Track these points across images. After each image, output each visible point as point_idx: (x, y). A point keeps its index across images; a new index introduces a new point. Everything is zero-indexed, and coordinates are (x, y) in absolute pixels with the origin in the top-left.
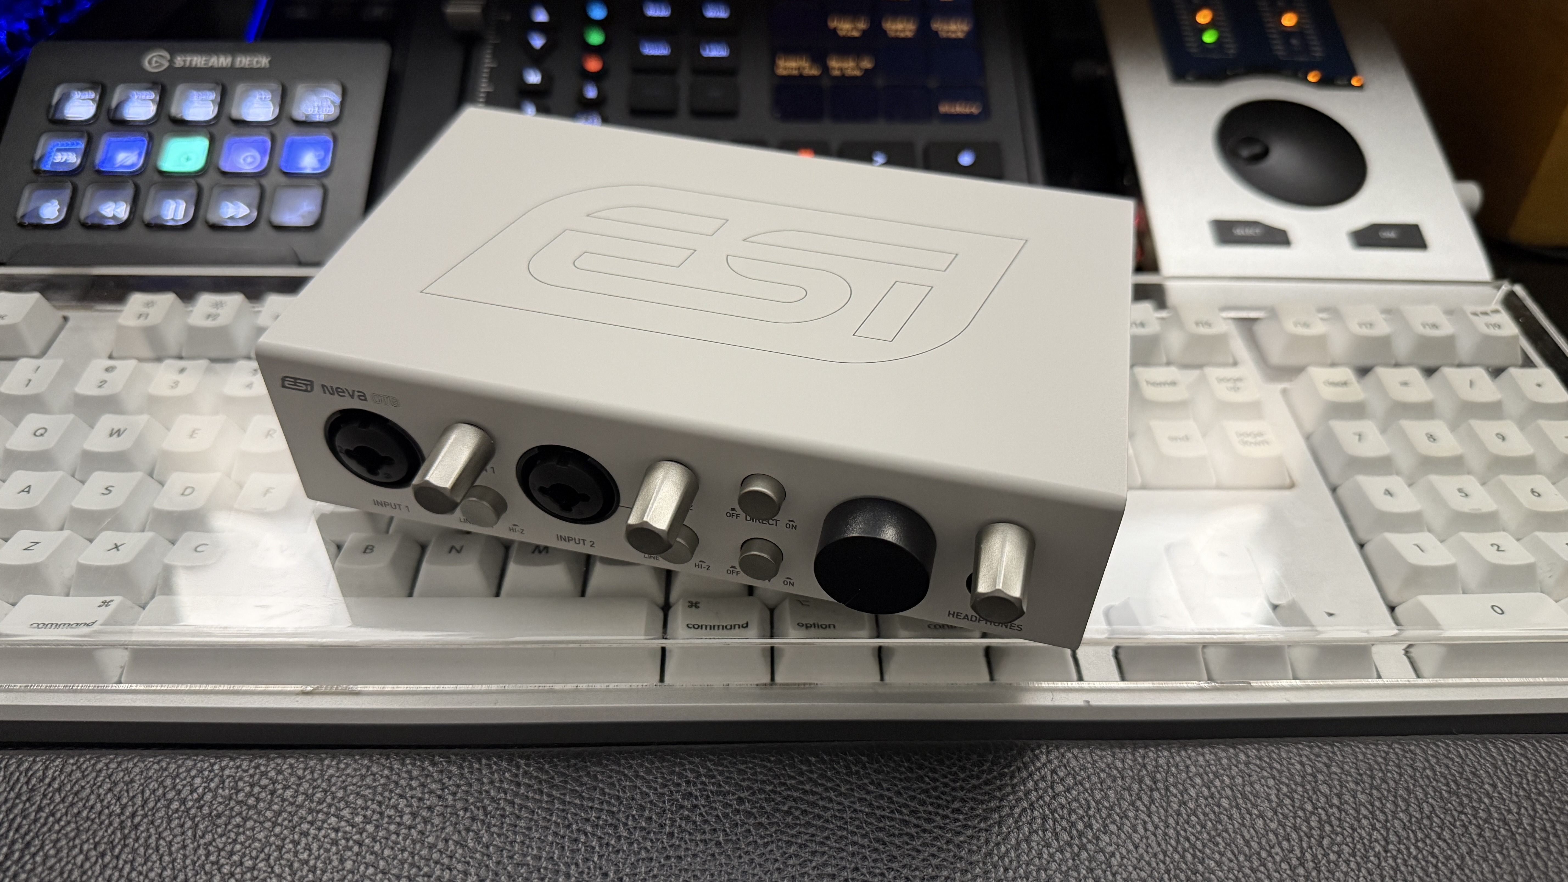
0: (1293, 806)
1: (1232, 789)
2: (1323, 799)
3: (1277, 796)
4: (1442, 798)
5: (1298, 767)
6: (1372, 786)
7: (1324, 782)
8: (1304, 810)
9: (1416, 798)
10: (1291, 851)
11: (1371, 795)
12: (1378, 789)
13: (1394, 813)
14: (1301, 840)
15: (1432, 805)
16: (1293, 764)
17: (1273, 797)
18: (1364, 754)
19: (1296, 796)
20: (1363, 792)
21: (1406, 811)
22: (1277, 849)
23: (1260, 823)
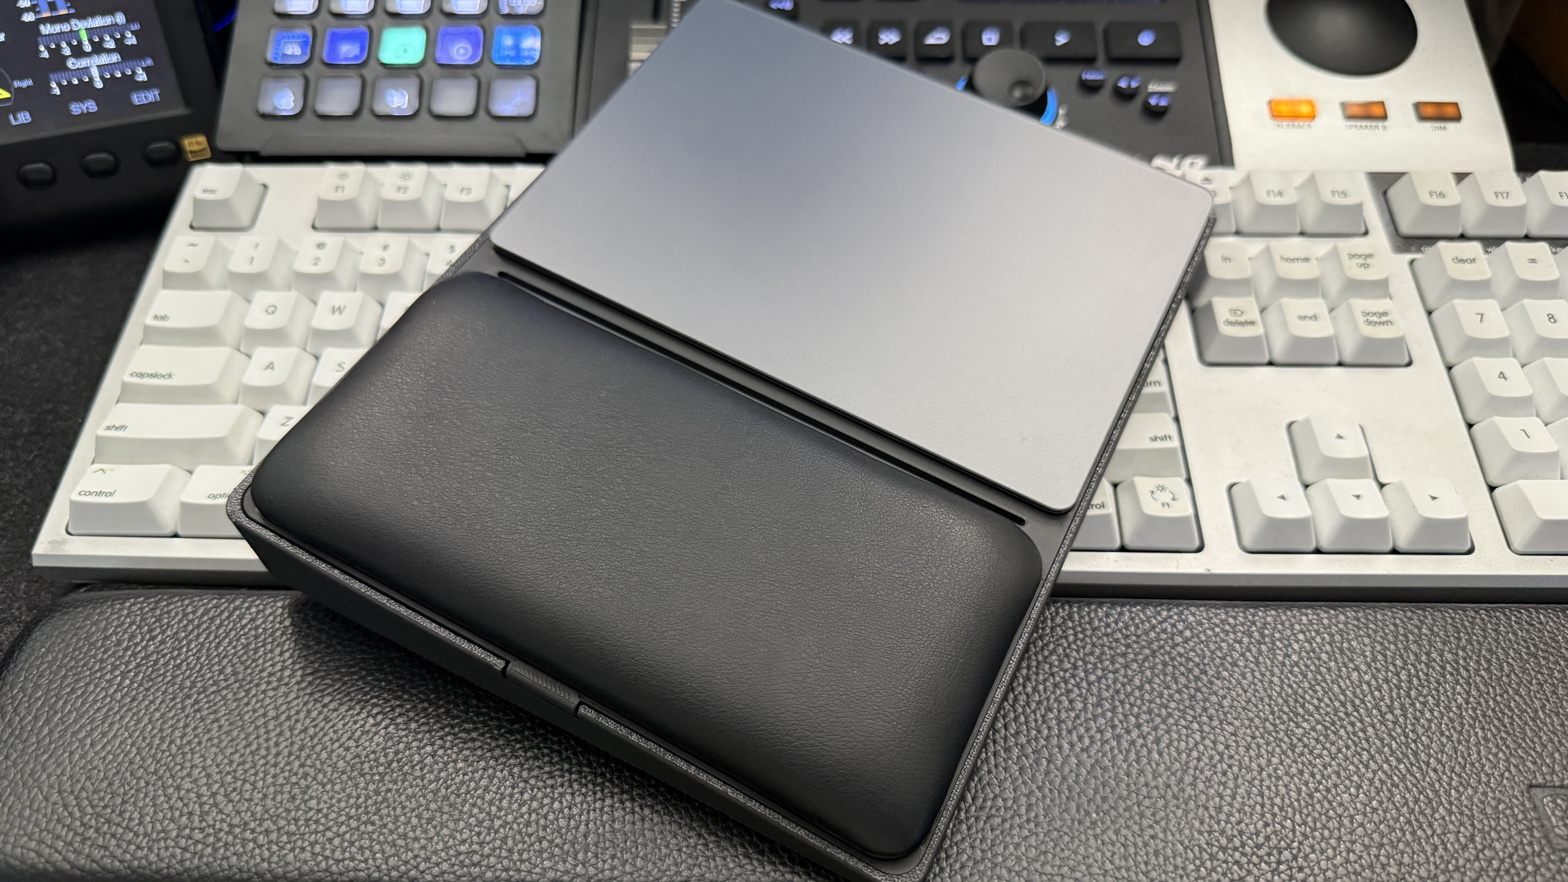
0: (1386, 662)
1: (1331, 645)
2: (1412, 657)
3: (1372, 653)
4: (1521, 658)
5: (1392, 627)
6: (1458, 647)
7: (1415, 642)
8: (1395, 665)
9: (1498, 658)
10: (1382, 699)
11: (1457, 654)
12: (1464, 649)
13: (1477, 671)
14: (1391, 690)
15: (1512, 665)
16: (1387, 626)
17: (1368, 653)
18: (1453, 618)
19: (1388, 653)
20: (1450, 652)
21: (1488, 670)
22: (1369, 697)
23: (1355, 675)
